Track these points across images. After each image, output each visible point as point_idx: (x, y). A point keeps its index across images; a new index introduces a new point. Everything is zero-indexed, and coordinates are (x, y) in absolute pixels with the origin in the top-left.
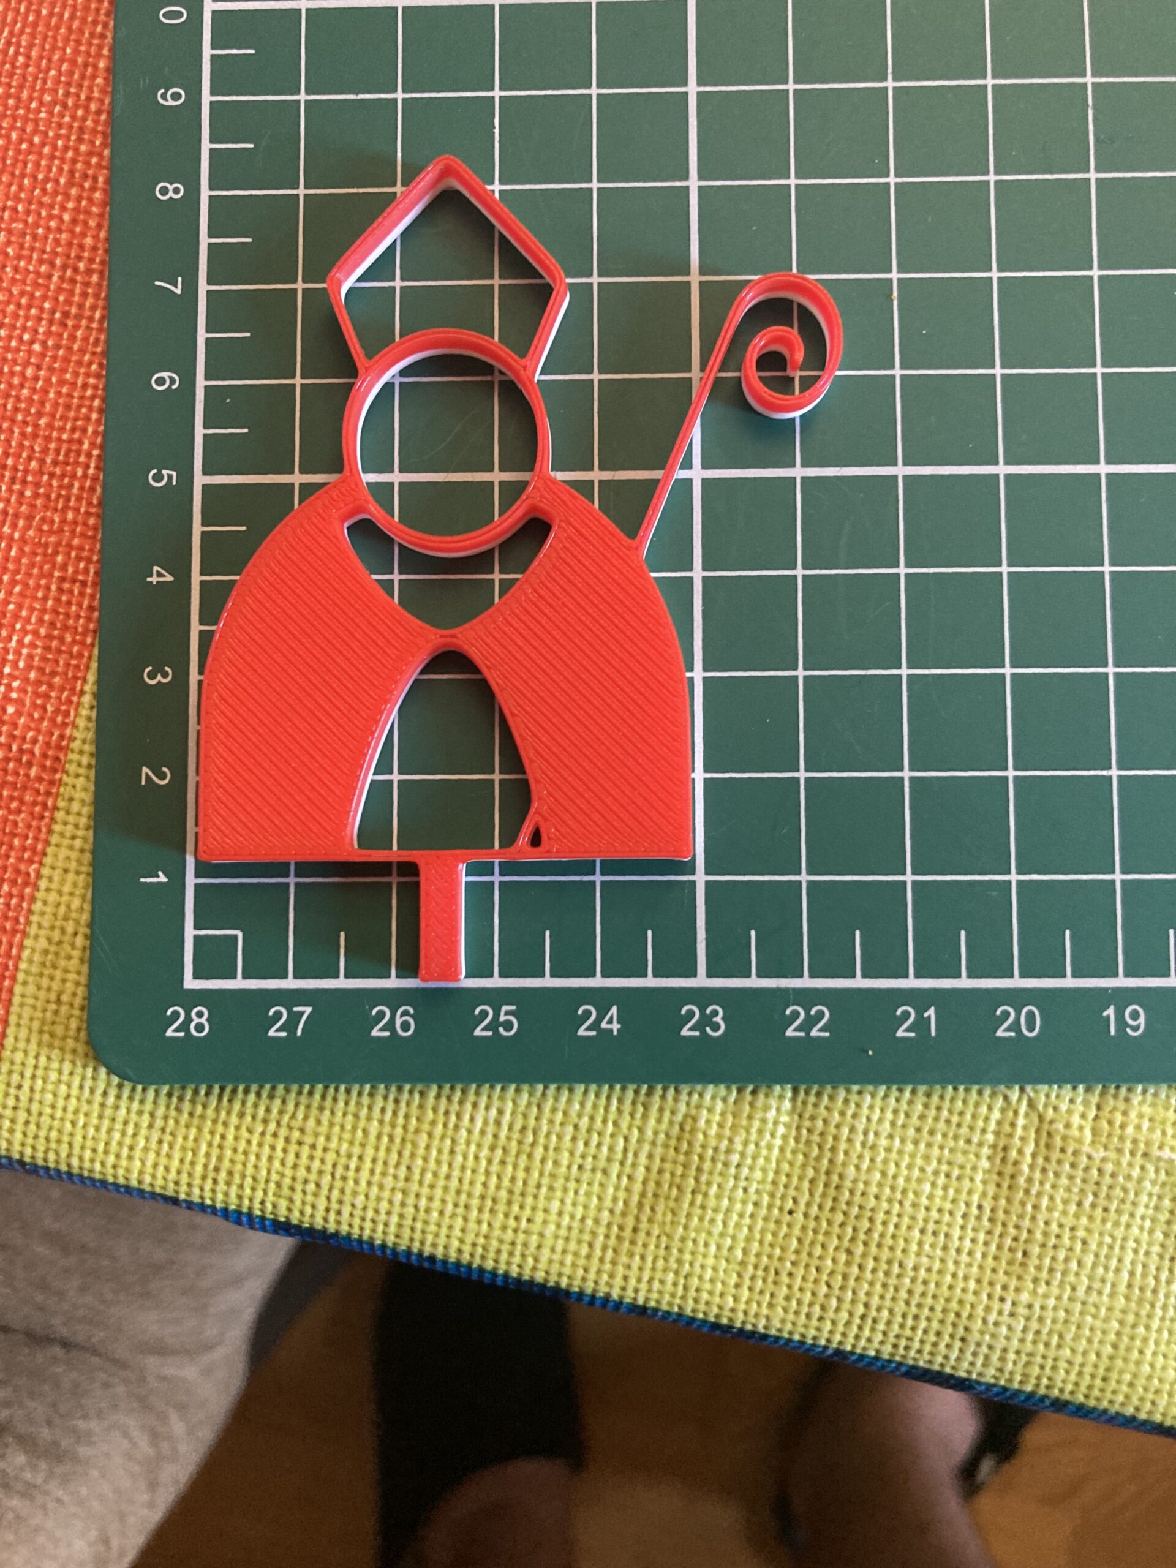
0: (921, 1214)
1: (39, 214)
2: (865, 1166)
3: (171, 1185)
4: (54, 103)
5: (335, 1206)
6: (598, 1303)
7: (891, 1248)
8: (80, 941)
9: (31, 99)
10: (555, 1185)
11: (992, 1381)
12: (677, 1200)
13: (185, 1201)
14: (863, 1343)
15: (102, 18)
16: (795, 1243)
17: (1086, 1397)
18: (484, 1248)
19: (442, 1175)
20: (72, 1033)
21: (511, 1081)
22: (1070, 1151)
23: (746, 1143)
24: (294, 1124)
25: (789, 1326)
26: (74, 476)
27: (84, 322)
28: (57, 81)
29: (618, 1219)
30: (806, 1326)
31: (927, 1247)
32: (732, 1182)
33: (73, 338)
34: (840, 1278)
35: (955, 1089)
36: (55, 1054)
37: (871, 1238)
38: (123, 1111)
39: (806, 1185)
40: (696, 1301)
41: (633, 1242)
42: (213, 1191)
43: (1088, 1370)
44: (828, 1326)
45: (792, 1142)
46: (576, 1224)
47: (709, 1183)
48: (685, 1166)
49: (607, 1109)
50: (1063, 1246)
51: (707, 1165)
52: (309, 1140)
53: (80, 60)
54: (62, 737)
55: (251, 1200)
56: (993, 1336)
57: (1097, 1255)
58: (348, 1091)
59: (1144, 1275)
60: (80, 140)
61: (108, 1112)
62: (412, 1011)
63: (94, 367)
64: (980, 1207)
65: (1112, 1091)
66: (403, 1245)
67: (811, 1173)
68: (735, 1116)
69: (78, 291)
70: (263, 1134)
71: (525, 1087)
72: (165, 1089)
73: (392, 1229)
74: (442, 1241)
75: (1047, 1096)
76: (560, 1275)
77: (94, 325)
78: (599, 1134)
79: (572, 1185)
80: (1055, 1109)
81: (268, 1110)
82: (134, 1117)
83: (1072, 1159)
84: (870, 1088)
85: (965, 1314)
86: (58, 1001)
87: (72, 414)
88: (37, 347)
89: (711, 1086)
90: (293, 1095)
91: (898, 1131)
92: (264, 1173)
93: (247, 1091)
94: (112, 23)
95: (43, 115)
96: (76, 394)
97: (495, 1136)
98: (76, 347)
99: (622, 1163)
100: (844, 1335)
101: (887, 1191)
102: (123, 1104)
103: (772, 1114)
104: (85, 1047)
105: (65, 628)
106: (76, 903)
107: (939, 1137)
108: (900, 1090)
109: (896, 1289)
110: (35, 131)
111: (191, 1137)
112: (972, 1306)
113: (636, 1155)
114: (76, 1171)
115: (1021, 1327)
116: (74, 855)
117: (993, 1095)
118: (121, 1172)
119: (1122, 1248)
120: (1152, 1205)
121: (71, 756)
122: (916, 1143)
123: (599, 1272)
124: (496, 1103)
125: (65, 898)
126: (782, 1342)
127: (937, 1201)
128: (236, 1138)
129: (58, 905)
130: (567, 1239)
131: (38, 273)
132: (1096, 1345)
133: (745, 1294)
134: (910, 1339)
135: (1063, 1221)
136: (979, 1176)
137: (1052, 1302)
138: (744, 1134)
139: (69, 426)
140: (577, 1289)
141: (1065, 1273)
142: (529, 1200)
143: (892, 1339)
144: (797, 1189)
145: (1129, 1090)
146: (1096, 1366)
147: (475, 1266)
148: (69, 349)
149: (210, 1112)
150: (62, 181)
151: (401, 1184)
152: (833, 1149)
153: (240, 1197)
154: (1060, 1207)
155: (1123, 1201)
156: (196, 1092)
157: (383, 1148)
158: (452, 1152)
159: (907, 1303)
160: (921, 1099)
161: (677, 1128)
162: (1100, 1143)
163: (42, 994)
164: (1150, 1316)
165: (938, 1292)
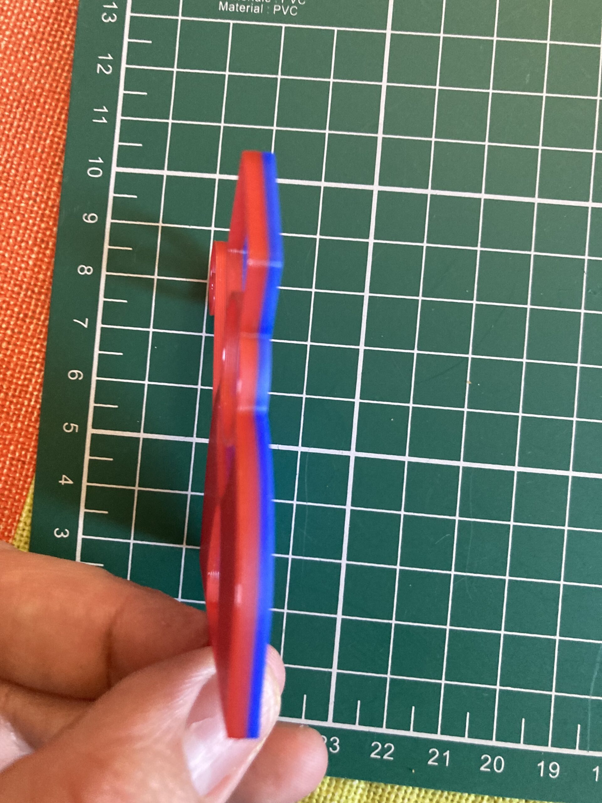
1: (16, 259)
4: (29, 198)
9: (17, 195)
23: (341, 796)
26: (23, 404)
27: (35, 321)
28: (32, 187)
45: (365, 798)
53: (45, 176)
63: (38, 346)
69: (33, 302)
77: (41, 323)
87: (25, 371)
88: (9, 332)
95: (23, 205)
96: (27, 360)
105: (12, 485)
110: (18, 213)
131: (13, 291)
150: (30, 242)
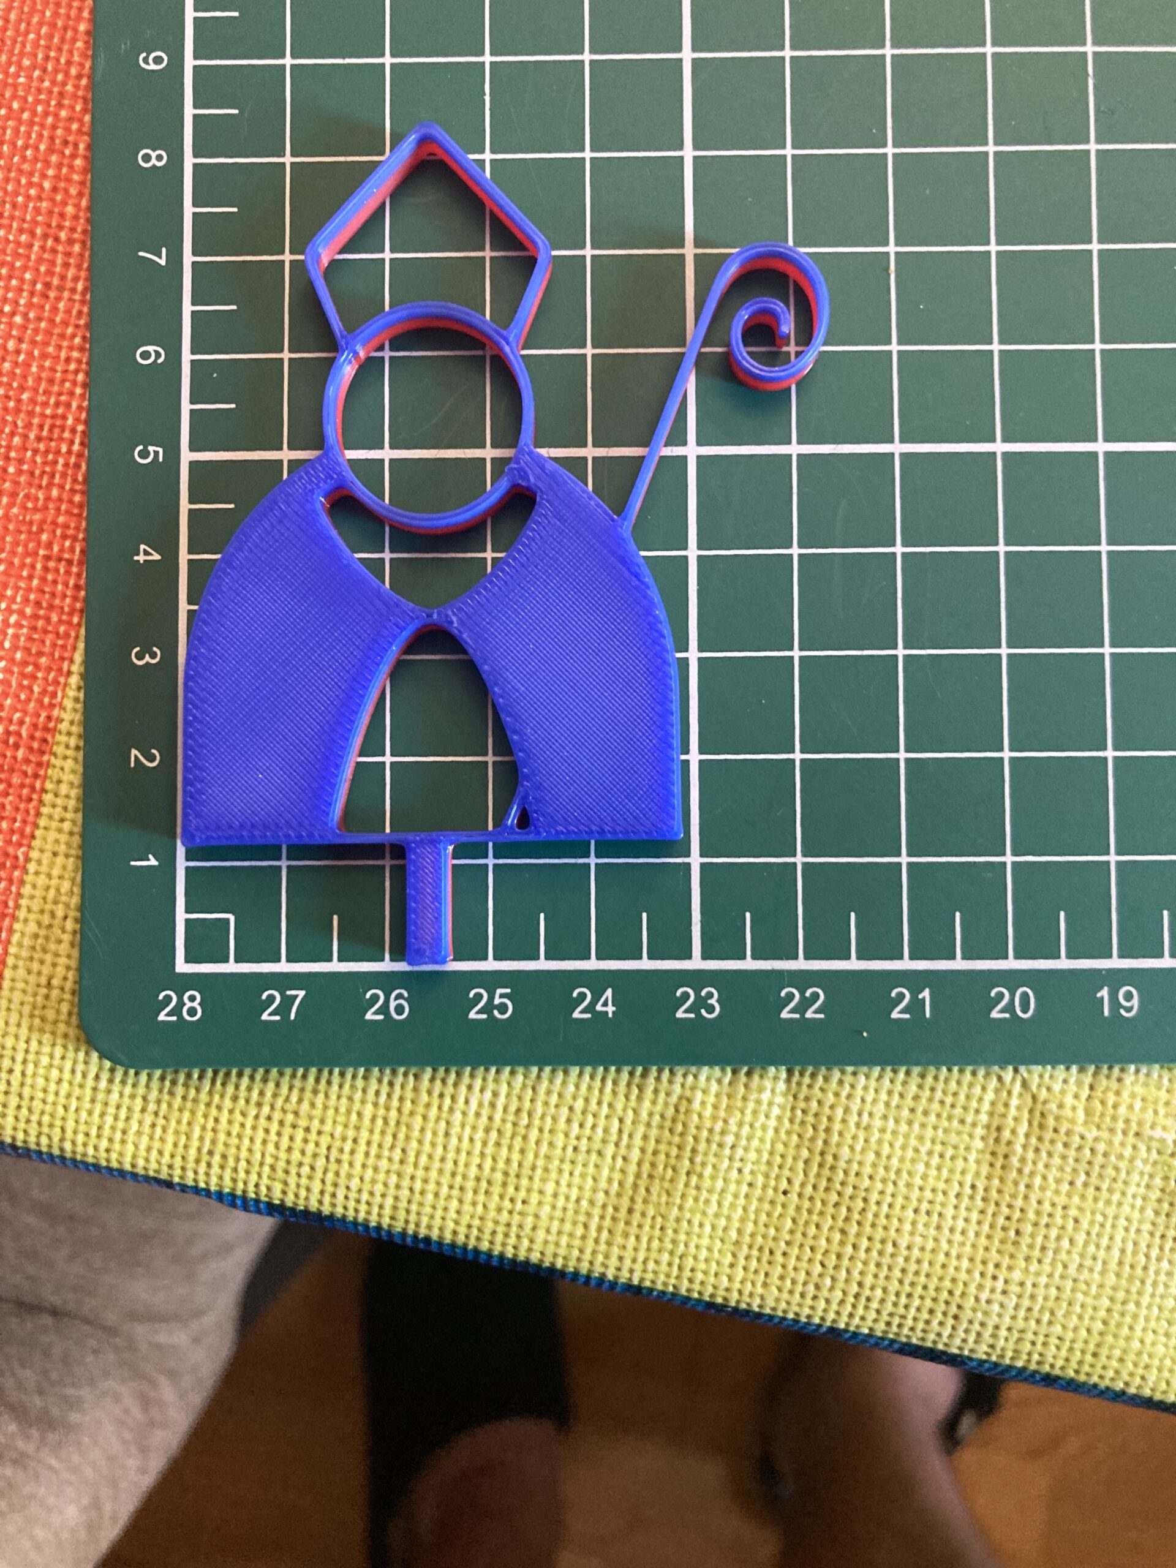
0: (915, 1194)
1: (19, 182)
2: (858, 1148)
3: (165, 1169)
4: (34, 67)
5: (329, 1189)
6: (593, 1282)
7: (885, 1228)
8: (70, 925)
9: (9, 63)
10: (550, 1166)
11: (984, 1357)
12: (672, 1180)
13: (179, 1184)
14: (856, 1321)
16: (789, 1224)
17: (1077, 1372)
18: (480, 1230)
19: (437, 1158)
20: (63, 1017)
21: (506, 1064)
22: (1063, 1130)
23: (740, 1124)
24: (288, 1107)
25: (783, 1305)
26: (58, 452)
27: (66, 294)
28: (36, 45)
29: (613, 1200)
30: (800, 1305)
31: (920, 1227)
32: (726, 1162)
33: (55, 309)
34: (834, 1257)
35: (950, 1070)
36: (47, 1038)
37: (866, 1218)
38: (115, 1096)
39: (801, 1165)
40: (691, 1281)
41: (627, 1223)
42: (207, 1174)
43: (1079, 1345)
44: (822, 1304)
45: (786, 1123)
46: (571, 1206)
47: (703, 1164)
48: (680, 1147)
49: (601, 1091)
50: (1055, 1225)
51: (702, 1146)
52: (303, 1123)
53: (60, 23)
54: (49, 718)
55: (245, 1183)
56: (986, 1313)
57: (1088, 1233)
58: (342, 1074)
59: (1135, 1253)
60: (60, 105)
61: (101, 1096)
62: (406, 994)
63: (77, 340)
64: (973, 1187)
65: (1105, 1070)
66: (399, 1226)
67: (805, 1153)
68: (729, 1097)
69: (59, 259)
70: (257, 1117)
71: (520, 1070)
72: (158, 1073)
73: (387, 1211)
74: (437, 1222)
75: (1041, 1076)
76: (555, 1255)
77: (77, 297)
78: (594, 1116)
79: (567, 1167)
80: (1049, 1089)
81: (262, 1093)
82: (126, 1100)
83: (1065, 1139)
84: (865, 1069)
85: (958, 1293)
86: (49, 984)
87: (56, 388)
88: (18, 319)
89: (706, 1069)
90: (287, 1078)
91: (893, 1112)
92: (258, 1156)
93: (240, 1075)
95: (22, 80)
96: (59, 368)
97: (490, 1118)
98: (58, 319)
99: (617, 1145)
100: (838, 1313)
101: (881, 1171)
102: (116, 1087)
103: (766, 1096)
104: (76, 1031)
105: (51, 607)
106: (66, 886)
107: (933, 1118)
108: (895, 1071)
109: (890, 1268)
110: (14, 96)
111: (185, 1121)
112: (965, 1284)
113: (631, 1136)
114: (68, 1155)
115: (1013, 1304)
116: (63, 838)
117: (987, 1075)
118: (114, 1156)
119: (1114, 1226)
120: (1143, 1184)
121: (58, 738)
122: (910, 1123)
123: (594, 1253)
124: (491, 1085)
125: (54, 882)
126: (776, 1320)
127: (931, 1180)
128: (230, 1122)
129: (48, 888)
130: (562, 1220)
131: (18, 244)
132: (1087, 1322)
133: (740, 1273)
134: (903, 1317)
135: (1056, 1200)
136: (972, 1157)
137: (1044, 1280)
138: (738, 1115)
139: (52, 401)
140: (571, 1269)
141: (1056, 1251)
142: (525, 1182)
143: (885, 1317)
144: (791, 1169)
145: (1122, 1070)
146: (1086, 1342)
147: (470, 1247)
148: (52, 321)
149: (204, 1096)
150: (42, 147)
151: (396, 1166)
152: (828, 1130)
153: (234, 1180)
154: (1053, 1186)
155: (1115, 1180)
156: (189, 1076)
157: (377, 1131)
158: (447, 1134)
159: (901, 1282)
160: (915, 1080)
161: (672, 1110)
162: (1093, 1123)
163: (32, 979)
164: (1140, 1293)
165: (932, 1271)
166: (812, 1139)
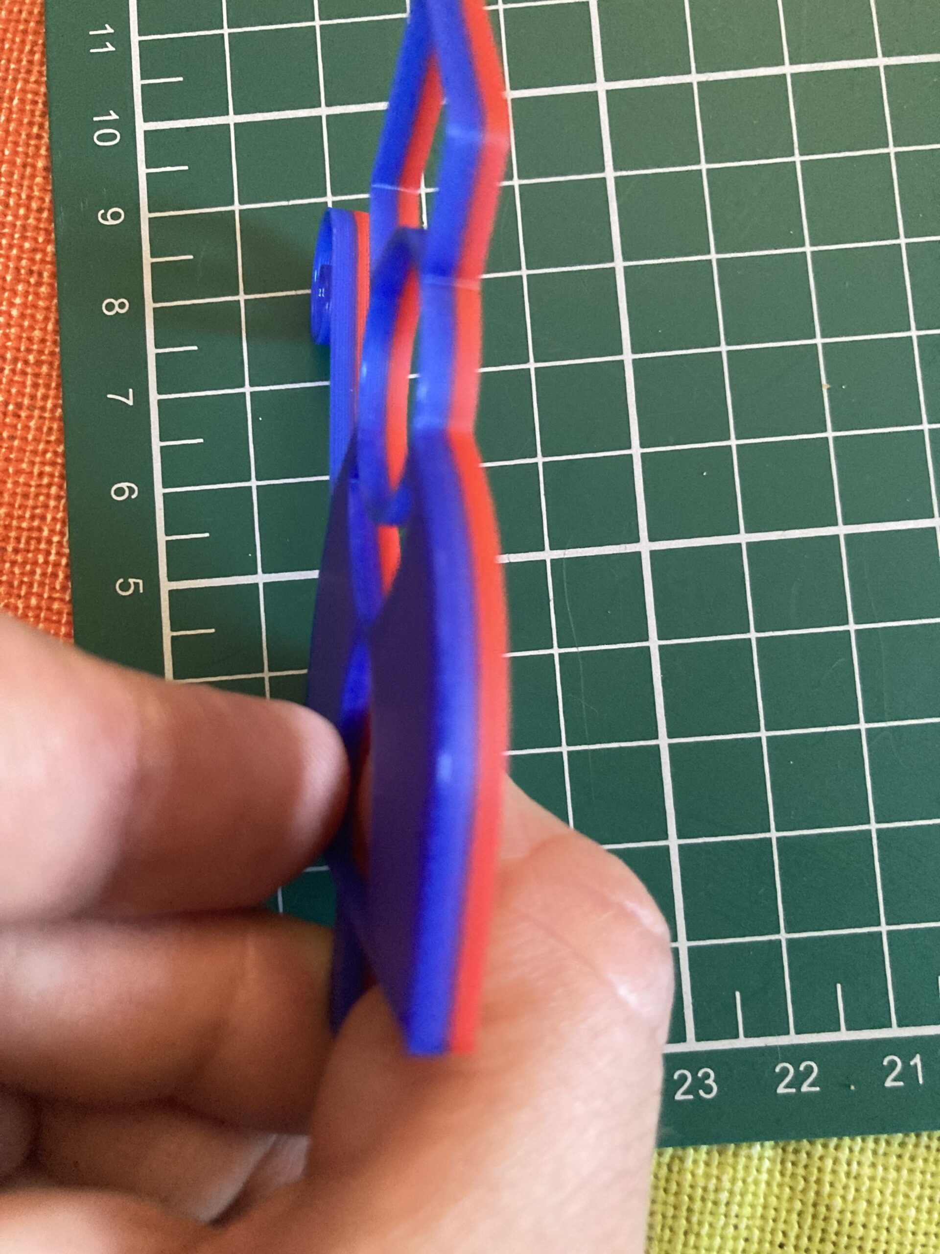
0: (909, 1239)
2: (850, 1197)
12: (670, 1241)
15: (38, 119)
23: (733, 1181)
32: (722, 1219)
33: (27, 428)
39: (794, 1217)
45: (777, 1175)
47: (700, 1223)
48: (675, 1207)
51: (697, 1205)
60: (24, 238)
67: (798, 1206)
77: (47, 415)
91: (881, 1160)
94: (47, 125)
98: (30, 437)
101: (874, 1219)
107: (920, 1163)
122: (898, 1169)
127: (923, 1225)
138: (731, 1171)
139: (28, 515)
144: (785, 1222)
148: (24, 439)
150: (9, 278)
152: (818, 1181)
166: (804, 1191)
